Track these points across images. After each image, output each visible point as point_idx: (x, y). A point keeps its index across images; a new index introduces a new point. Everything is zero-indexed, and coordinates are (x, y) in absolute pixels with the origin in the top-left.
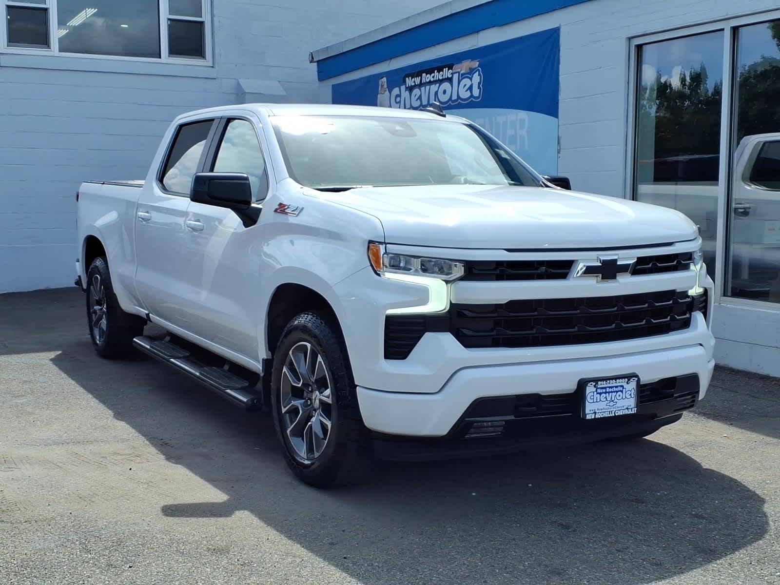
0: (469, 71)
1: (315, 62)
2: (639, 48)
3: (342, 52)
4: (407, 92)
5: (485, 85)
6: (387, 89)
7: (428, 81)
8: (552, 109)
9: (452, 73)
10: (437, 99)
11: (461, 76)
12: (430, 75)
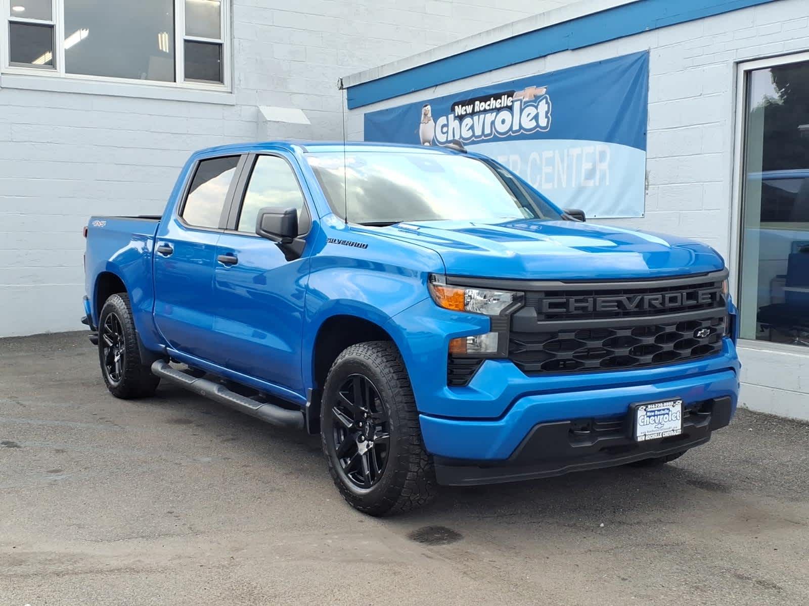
0: (534, 99)
1: (345, 89)
2: (748, 73)
3: (378, 78)
4: (457, 122)
5: (555, 114)
6: (432, 118)
7: (482, 109)
8: (639, 141)
9: (512, 101)
10: (493, 129)
11: (524, 105)
12: (485, 103)
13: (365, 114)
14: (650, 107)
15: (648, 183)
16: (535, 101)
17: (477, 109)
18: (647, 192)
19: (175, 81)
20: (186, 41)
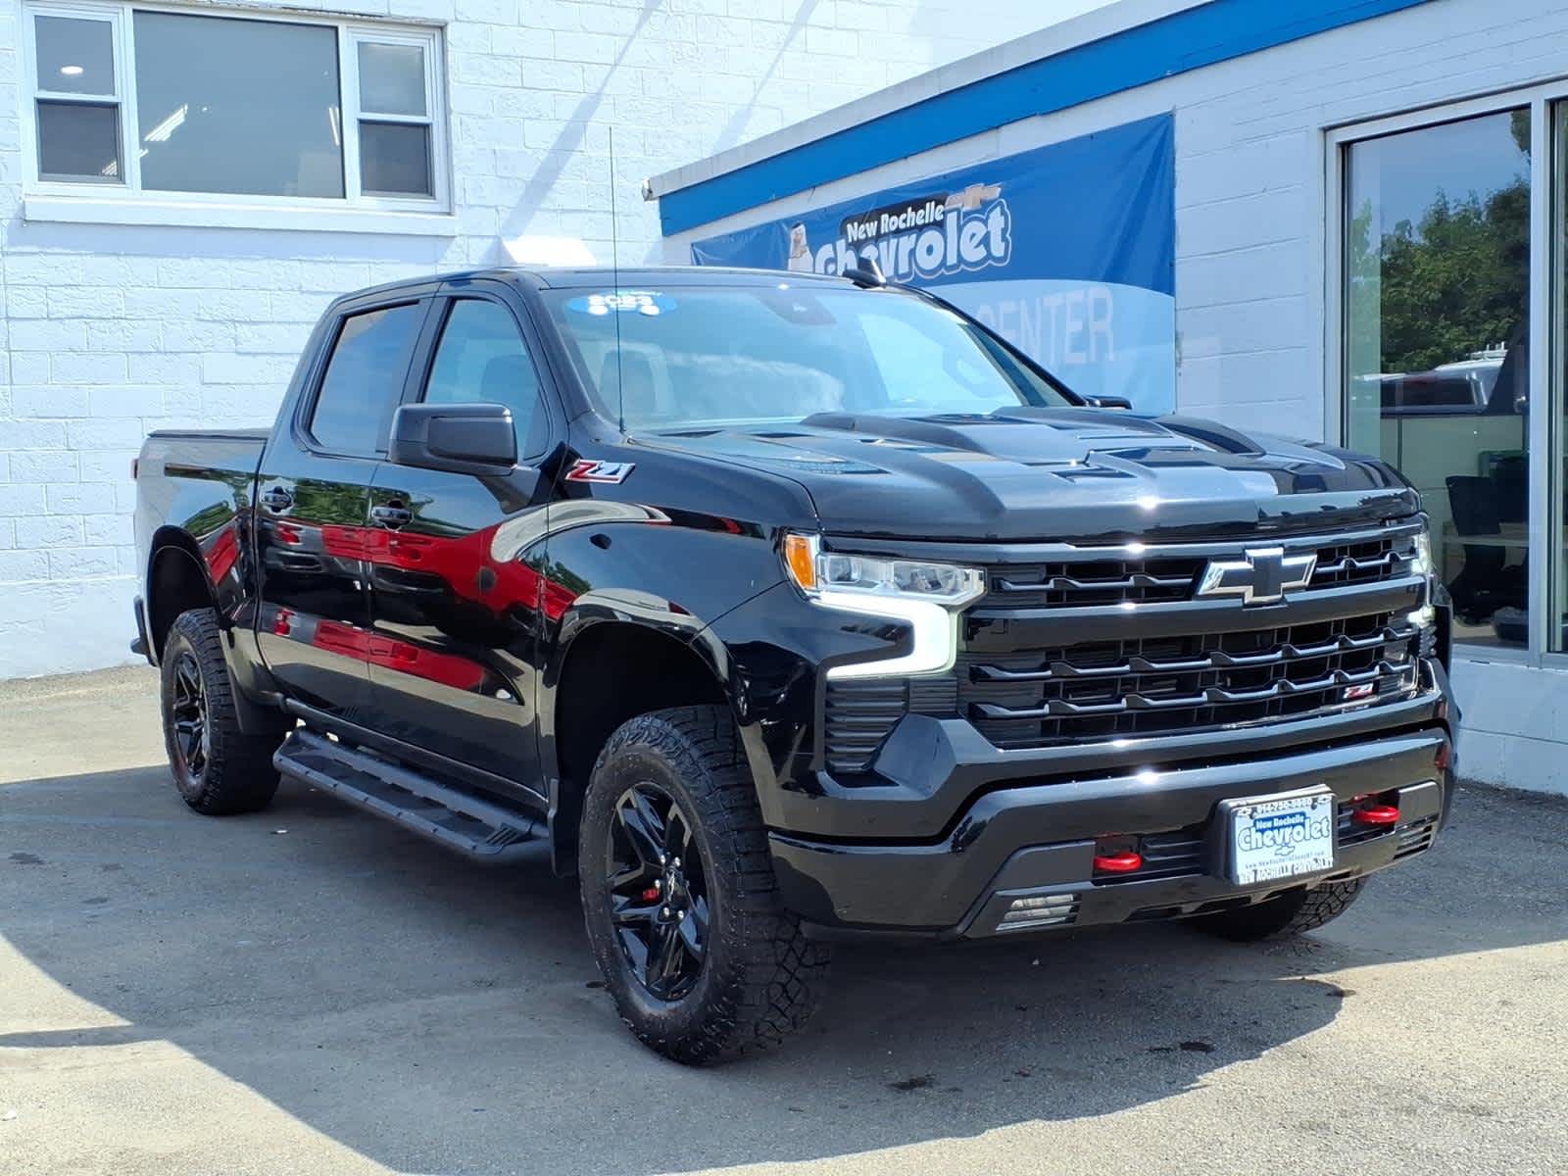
0: (980, 206)
4: (851, 253)
6: (808, 248)
9: (943, 213)
10: (914, 267)
11: (964, 217)
13: (692, 244)
14: (1180, 215)
15: (1180, 354)
16: (981, 212)
17: (884, 229)
18: (1179, 370)
19: (344, 197)
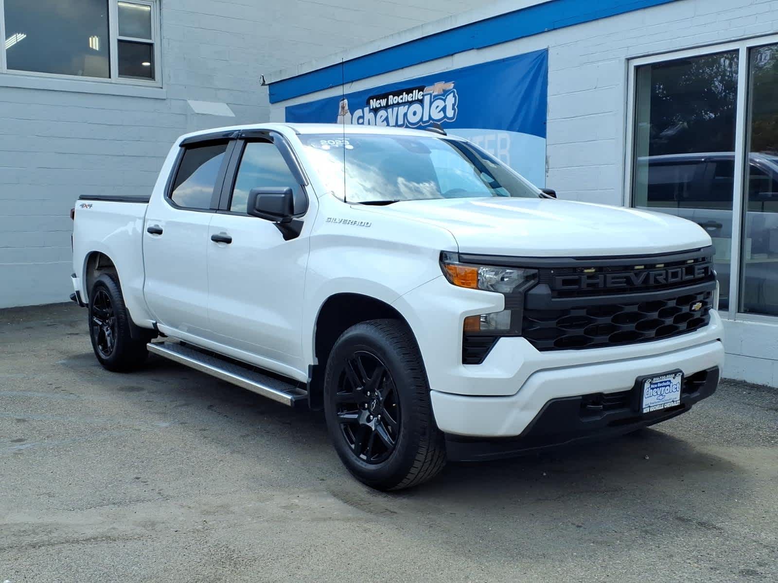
0: (442, 93)
1: (266, 85)
2: (638, 69)
3: (297, 75)
4: (372, 114)
5: (461, 106)
6: (348, 111)
7: (395, 102)
9: (423, 95)
10: (406, 120)
11: (434, 98)
12: (398, 97)
13: (286, 108)
14: (550, 99)
15: (548, 167)
16: (443, 95)
17: (390, 102)
18: (547, 174)
19: (110, 77)
20: (119, 41)
